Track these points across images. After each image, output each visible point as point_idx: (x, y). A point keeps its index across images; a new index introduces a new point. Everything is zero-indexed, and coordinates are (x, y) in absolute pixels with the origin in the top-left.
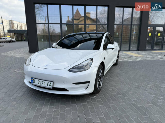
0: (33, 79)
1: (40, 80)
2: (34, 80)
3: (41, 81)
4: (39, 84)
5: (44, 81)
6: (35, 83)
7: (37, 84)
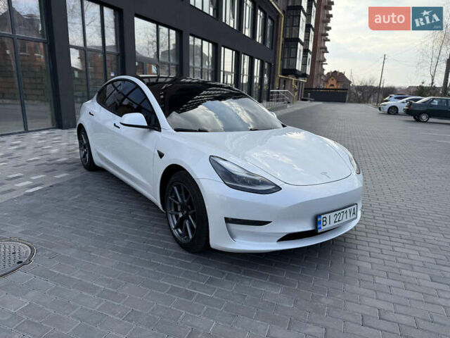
0: (322, 216)
1: (337, 213)
2: (324, 219)
3: (340, 212)
4: (336, 224)
5: (345, 210)
6: (328, 226)
7: (333, 224)
